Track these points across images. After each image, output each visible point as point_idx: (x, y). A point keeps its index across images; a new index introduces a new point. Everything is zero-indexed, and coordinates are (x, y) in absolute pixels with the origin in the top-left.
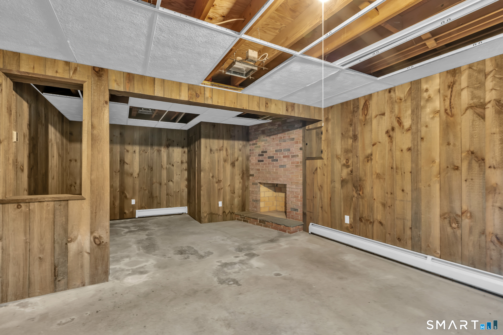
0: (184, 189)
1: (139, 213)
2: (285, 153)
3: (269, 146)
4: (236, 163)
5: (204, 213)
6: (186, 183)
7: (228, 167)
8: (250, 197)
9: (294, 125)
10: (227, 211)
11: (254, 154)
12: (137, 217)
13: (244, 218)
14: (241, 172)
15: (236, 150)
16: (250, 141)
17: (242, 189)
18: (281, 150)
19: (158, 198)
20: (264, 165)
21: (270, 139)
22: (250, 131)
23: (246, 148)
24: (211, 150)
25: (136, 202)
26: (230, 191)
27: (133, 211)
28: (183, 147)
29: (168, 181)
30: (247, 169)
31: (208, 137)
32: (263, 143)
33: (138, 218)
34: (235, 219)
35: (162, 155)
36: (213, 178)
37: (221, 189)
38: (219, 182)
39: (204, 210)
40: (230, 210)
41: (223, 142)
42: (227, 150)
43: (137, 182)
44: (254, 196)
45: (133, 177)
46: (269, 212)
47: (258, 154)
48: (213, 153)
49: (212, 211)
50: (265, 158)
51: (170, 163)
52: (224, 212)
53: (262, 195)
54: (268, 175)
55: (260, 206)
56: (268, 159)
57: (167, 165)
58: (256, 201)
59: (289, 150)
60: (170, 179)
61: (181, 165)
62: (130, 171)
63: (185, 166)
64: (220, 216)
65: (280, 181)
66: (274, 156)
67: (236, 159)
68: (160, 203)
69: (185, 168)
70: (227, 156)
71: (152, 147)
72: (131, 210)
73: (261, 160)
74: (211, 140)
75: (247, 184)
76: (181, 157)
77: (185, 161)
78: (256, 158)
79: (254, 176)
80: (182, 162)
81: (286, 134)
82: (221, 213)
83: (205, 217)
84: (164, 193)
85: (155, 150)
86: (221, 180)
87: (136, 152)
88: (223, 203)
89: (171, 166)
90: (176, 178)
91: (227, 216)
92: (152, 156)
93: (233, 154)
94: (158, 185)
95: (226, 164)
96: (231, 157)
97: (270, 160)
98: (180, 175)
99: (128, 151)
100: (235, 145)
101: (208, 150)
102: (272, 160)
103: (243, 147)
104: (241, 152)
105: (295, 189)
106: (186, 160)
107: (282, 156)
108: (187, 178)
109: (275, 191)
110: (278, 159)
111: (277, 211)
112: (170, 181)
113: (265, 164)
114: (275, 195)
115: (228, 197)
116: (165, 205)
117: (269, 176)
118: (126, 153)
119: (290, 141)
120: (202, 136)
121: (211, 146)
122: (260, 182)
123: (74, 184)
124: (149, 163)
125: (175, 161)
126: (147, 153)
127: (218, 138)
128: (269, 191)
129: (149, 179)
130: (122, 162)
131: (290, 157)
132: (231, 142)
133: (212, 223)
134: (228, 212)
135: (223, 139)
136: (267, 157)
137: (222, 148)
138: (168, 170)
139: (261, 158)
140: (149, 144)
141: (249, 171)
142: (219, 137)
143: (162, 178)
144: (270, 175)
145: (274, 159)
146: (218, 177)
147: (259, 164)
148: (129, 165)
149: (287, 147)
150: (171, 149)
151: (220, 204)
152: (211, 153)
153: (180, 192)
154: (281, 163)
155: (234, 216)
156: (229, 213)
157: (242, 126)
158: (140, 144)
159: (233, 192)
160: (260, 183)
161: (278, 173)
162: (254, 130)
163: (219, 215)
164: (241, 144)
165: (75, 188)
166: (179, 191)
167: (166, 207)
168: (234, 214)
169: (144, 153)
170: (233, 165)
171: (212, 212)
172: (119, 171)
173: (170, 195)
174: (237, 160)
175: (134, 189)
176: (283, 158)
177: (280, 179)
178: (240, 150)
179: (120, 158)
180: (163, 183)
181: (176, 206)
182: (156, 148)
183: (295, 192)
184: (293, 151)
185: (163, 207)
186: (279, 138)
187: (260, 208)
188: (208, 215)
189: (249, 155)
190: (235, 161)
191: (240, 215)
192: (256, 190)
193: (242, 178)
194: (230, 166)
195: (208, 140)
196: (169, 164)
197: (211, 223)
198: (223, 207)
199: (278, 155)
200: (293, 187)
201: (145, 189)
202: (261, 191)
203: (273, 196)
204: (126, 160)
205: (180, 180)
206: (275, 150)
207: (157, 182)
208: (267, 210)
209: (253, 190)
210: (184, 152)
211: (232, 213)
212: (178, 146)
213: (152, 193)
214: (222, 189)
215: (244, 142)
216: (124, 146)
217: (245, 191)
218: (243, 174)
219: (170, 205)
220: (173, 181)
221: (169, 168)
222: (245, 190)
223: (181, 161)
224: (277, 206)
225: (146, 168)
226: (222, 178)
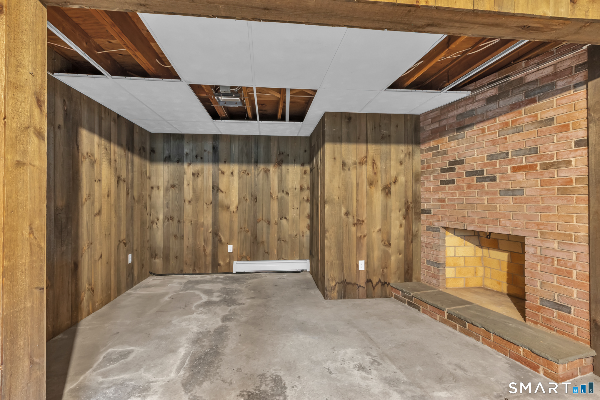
0: (305, 231)
1: (239, 266)
2: (519, 160)
3: (468, 148)
4: (393, 188)
5: (331, 281)
6: (308, 221)
7: (378, 195)
8: (422, 255)
9: (554, 84)
10: (375, 280)
11: (430, 168)
12: (234, 272)
13: (410, 298)
14: (404, 205)
15: (393, 163)
16: (423, 144)
17: (406, 238)
18: (507, 154)
19: (266, 245)
20: (456, 190)
21: (471, 133)
22: (421, 125)
23: (413, 159)
24: (344, 164)
25: (234, 250)
26: (382, 241)
27: (229, 263)
28: (303, 165)
29: (279, 219)
30: (416, 200)
31: (338, 139)
32: (452, 145)
33: (237, 273)
34: (391, 296)
35: (271, 177)
36: (347, 216)
37: (362, 237)
38: (359, 223)
39: (331, 275)
40: (380, 277)
41: (367, 149)
42: (374, 163)
43: (236, 219)
44: (431, 253)
45: (230, 212)
46: (467, 289)
47: (440, 169)
48: (347, 170)
49: (345, 278)
50: (459, 175)
51: (282, 189)
52: (369, 281)
53: (450, 252)
54: (466, 213)
55: (445, 275)
56: (466, 176)
57: (278, 193)
58: (435, 265)
59: (534, 151)
60: (283, 216)
61: (300, 193)
62: (227, 202)
63: (306, 194)
64: (360, 288)
65: (505, 228)
66: (485, 169)
67: (393, 179)
68: (268, 253)
69: (306, 198)
70: (375, 173)
71: (257, 165)
72: (228, 261)
73: (448, 179)
74: (344, 146)
75: (416, 229)
76: (299, 180)
77: (305, 186)
78: (435, 177)
79: (431, 214)
80: (301, 189)
81: (523, 113)
82: (362, 282)
83: (332, 288)
84: (274, 235)
85: (261, 170)
86: (364, 219)
87: (234, 174)
88: (367, 264)
89: (284, 195)
90: (292, 214)
91: (374, 289)
92: (257, 179)
93: (387, 171)
94: (265, 224)
95: (373, 189)
96: (383, 175)
97: (473, 180)
98: (299, 208)
99: (223, 173)
100: (390, 152)
101: (339, 164)
102: (476, 180)
103: (408, 156)
104: (403, 165)
105: (556, 251)
106: (308, 185)
107: (509, 167)
108: (309, 214)
109: (481, 246)
110: (497, 176)
111: (485, 289)
112: (284, 218)
113: (458, 188)
114: (481, 255)
115: (376, 254)
116: (276, 257)
117: (471, 215)
118: (221, 176)
119: (536, 128)
120: (327, 138)
121: (343, 156)
122: (445, 226)
123: (156, 220)
124: (252, 190)
125: (290, 187)
126: (250, 175)
127: (357, 140)
128: (465, 246)
129: (252, 214)
130: (215, 188)
131: (538, 168)
132: (383, 147)
133: (346, 300)
134: (377, 281)
135: (367, 142)
136: (464, 172)
137: (366, 159)
138: (280, 201)
139: (447, 176)
140: (253, 160)
141: (420, 202)
142: (359, 139)
143: (271, 214)
144: (472, 212)
145: (485, 175)
146: (358, 215)
147: (444, 189)
148: (224, 193)
149: (530, 144)
150: (284, 167)
151: (362, 265)
152: (343, 169)
153: (298, 236)
154: (506, 184)
155: (388, 289)
156: (380, 284)
157: (406, 116)
158: (240, 162)
159: (387, 243)
160: (445, 228)
161: (497, 208)
162: (430, 120)
163: (359, 285)
164: (402, 151)
165: (157, 226)
166: (296, 235)
167: (277, 260)
168: (389, 286)
169: (245, 174)
170: (387, 190)
171: (346, 280)
172: (211, 203)
173: (283, 241)
174: (395, 182)
175: (231, 229)
176: (511, 172)
177: (503, 222)
178: (401, 163)
179: (213, 182)
180: (273, 222)
181: (292, 258)
182: (262, 167)
183: (556, 259)
184: (550, 153)
185: (272, 259)
186: (499, 126)
187: (445, 279)
188: (337, 284)
189: (420, 171)
190: (390, 184)
191: (402, 291)
192: (436, 241)
193: (406, 216)
194: (381, 193)
195: (337, 146)
196: (282, 192)
197: (343, 300)
198: (367, 272)
199: (496, 166)
200: (547, 245)
201: (247, 231)
202: (446, 244)
203: (475, 256)
204: (221, 187)
205: (298, 217)
206: (486, 155)
207: (264, 219)
208: (461, 284)
209: (429, 241)
210: (305, 172)
211: (385, 284)
212: (295, 163)
213: (256, 237)
214: (364, 236)
215: (409, 147)
216: (218, 166)
217: (412, 242)
218: (407, 209)
219: (283, 256)
220: (288, 218)
221: (282, 198)
222: (412, 239)
223: (300, 186)
224: (484, 277)
225: (248, 197)
226: (364, 216)
